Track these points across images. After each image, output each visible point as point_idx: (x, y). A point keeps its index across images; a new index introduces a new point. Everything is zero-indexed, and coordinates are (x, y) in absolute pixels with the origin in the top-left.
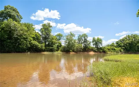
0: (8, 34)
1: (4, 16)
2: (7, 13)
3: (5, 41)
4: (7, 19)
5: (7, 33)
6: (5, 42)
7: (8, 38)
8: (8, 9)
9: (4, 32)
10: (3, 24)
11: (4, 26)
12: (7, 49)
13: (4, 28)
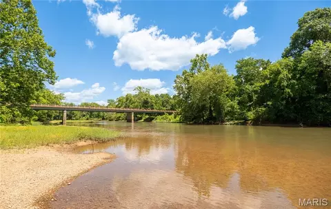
0: (316, 80)
1: (301, 43)
2: (307, 32)
3: (312, 98)
4: (309, 46)
5: (313, 79)
6: (312, 101)
7: (318, 91)
8: (307, 22)
9: (307, 78)
10: (302, 61)
11: (306, 65)
12: (320, 117)
13: (306, 68)
